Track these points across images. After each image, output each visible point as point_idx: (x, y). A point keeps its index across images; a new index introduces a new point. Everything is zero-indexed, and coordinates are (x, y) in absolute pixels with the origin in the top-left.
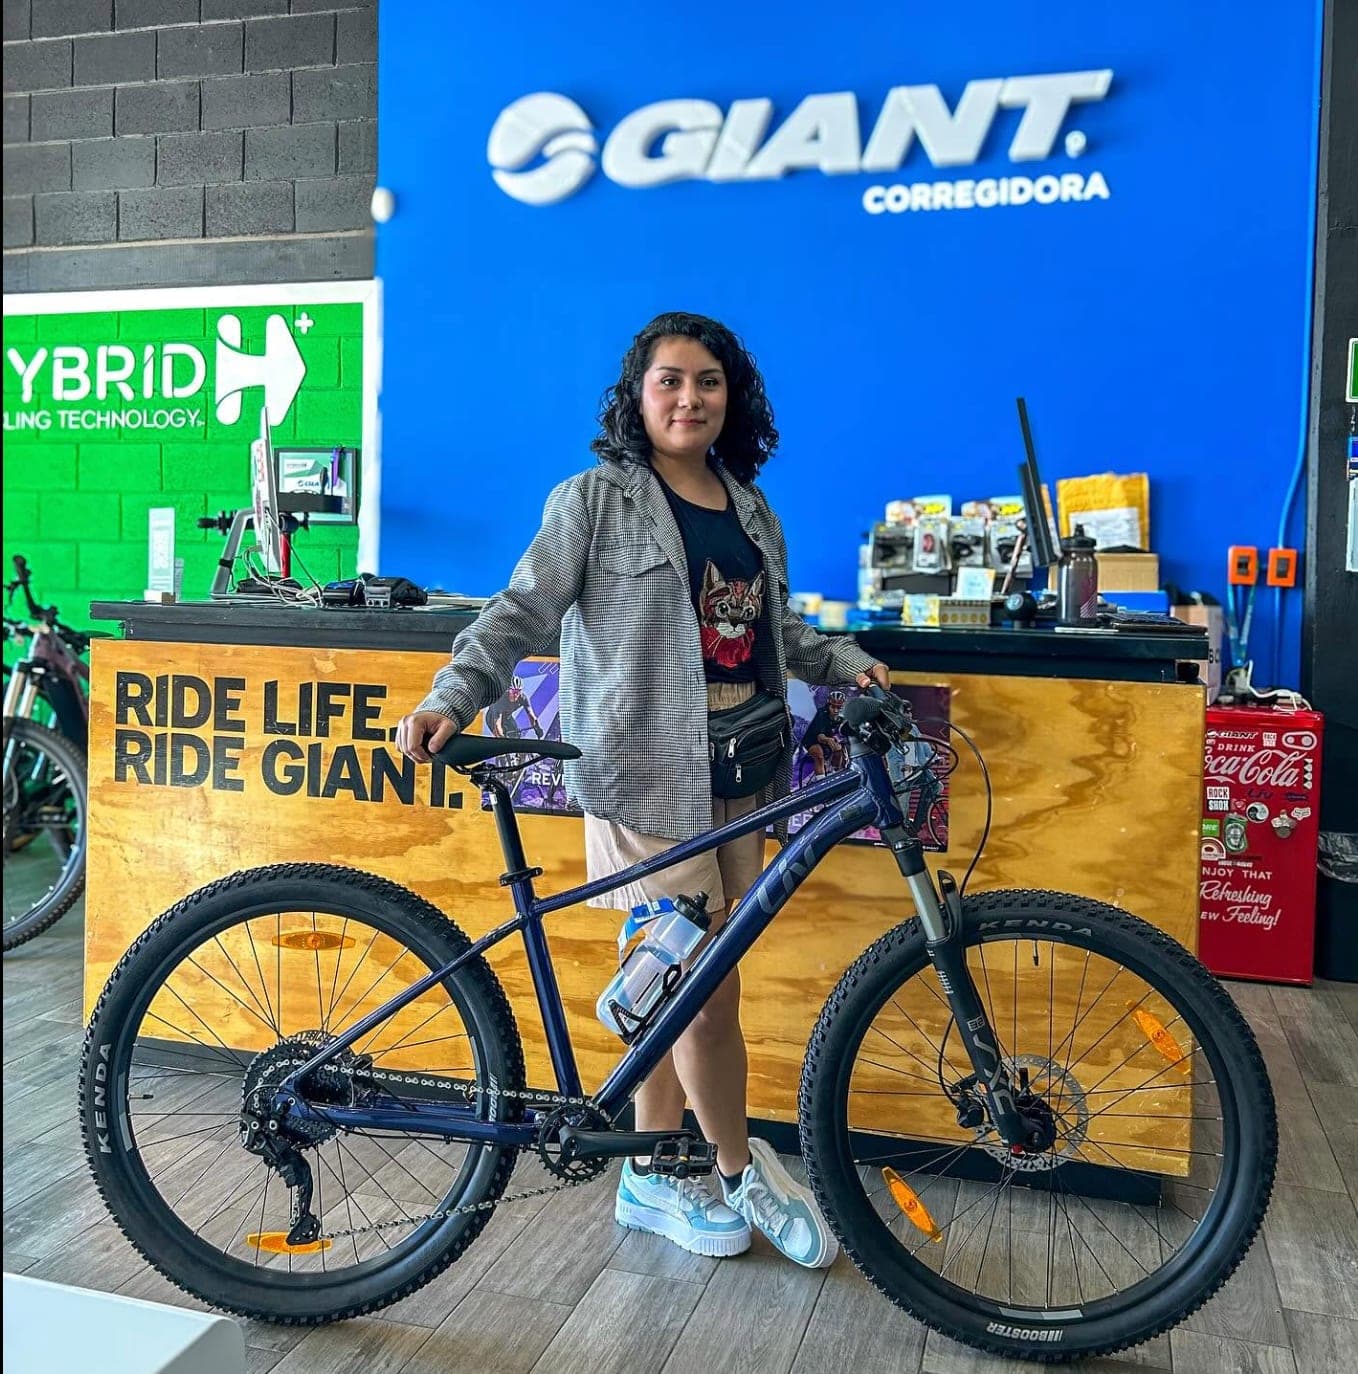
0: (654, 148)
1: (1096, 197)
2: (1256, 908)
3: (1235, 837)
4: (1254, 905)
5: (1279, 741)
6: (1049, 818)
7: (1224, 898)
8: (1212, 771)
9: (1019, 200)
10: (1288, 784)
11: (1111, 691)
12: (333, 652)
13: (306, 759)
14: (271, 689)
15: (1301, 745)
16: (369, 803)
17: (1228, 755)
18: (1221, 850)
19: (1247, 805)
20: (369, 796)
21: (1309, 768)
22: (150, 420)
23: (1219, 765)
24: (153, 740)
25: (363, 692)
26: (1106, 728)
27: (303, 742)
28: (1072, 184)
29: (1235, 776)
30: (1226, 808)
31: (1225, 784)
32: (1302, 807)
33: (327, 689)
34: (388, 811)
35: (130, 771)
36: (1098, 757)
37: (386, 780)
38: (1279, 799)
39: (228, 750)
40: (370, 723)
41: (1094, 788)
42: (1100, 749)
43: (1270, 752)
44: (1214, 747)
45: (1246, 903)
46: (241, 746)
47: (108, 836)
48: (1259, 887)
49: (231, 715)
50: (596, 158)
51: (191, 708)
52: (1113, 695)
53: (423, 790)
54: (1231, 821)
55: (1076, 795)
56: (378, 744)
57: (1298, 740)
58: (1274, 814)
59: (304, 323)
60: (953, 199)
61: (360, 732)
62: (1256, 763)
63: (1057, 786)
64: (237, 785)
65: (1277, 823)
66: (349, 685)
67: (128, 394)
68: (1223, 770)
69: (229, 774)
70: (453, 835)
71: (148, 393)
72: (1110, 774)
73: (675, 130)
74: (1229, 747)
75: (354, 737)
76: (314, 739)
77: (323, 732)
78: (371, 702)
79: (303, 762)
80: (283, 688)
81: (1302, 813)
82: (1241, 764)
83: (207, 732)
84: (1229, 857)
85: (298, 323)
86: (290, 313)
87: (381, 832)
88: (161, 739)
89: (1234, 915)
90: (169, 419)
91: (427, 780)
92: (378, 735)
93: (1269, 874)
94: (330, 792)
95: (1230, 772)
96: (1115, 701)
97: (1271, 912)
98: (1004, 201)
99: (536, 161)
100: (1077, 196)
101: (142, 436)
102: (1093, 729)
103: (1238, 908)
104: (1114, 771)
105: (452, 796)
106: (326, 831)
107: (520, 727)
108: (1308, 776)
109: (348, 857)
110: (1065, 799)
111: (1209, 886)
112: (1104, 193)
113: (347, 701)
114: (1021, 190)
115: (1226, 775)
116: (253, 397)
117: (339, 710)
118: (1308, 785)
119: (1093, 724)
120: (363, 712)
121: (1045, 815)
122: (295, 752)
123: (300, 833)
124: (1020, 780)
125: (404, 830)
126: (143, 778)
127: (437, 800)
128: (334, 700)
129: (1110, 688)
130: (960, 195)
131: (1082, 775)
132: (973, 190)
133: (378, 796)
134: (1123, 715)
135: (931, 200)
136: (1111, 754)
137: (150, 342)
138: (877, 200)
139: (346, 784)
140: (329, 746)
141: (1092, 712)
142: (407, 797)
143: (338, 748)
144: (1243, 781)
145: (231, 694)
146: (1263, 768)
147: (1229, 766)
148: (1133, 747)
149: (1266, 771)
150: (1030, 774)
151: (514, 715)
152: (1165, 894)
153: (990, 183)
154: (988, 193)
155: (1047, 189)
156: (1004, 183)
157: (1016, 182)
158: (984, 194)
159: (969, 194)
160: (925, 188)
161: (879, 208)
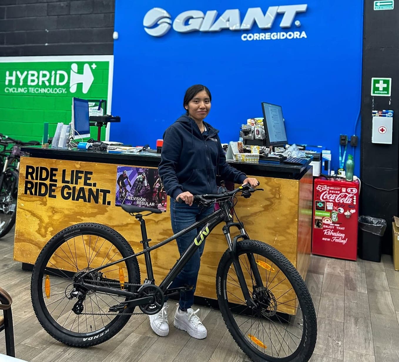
0: (186, 22)
1: (303, 37)
2: (340, 238)
3: (334, 217)
4: (340, 237)
5: (346, 191)
6: (259, 214)
7: (332, 235)
8: (328, 198)
9: (282, 38)
10: (349, 203)
12: (79, 162)
13: (72, 190)
14: (64, 171)
15: (352, 192)
16: (87, 203)
17: (333, 194)
18: (331, 221)
19: (338, 208)
20: (87, 201)
21: (355, 198)
22: (53, 91)
23: (330, 197)
24: (34, 183)
25: (87, 173)
26: (274, 190)
27: (71, 186)
28: (297, 34)
29: (334, 200)
30: (332, 209)
31: (332, 202)
32: (353, 209)
33: (78, 172)
34: (92, 206)
35: (28, 192)
36: (272, 198)
37: (92, 197)
38: (347, 207)
39: (53, 187)
40: (88, 182)
41: (271, 206)
42: (272, 196)
43: (344, 193)
44: (329, 191)
45: (337, 236)
46: (56, 186)
47: (22, 209)
48: (341, 232)
49: (54, 178)
50: (171, 25)
51: (44, 175)
52: (276, 182)
53: (101, 200)
54: (333, 213)
55: (266, 208)
56: (90, 187)
57: (352, 191)
58: (345, 211)
59: (94, 66)
60: (265, 38)
61: (86, 184)
62: (340, 196)
63: (261, 206)
64: (55, 197)
65: (346, 214)
66: (83, 171)
67: (47, 84)
68: (331, 198)
69: (53, 193)
70: (108, 212)
71: (52, 84)
72: (275, 203)
73: (192, 18)
74: (333, 192)
75: (84, 185)
76: (74, 185)
77: (76, 183)
78: (89, 176)
79: (71, 191)
80: (67, 171)
81: (353, 211)
82: (336, 196)
83: (48, 182)
84: (333, 223)
85: (92, 66)
86: (90, 63)
87: (91, 211)
88: (36, 183)
89: (334, 240)
90: (58, 91)
91: (102, 198)
92: (90, 185)
93: (344, 228)
94: (77, 200)
95: (333, 199)
96: (276, 183)
97: (344, 239)
98: (279, 38)
99: (155, 25)
100: (298, 37)
101: (51, 95)
102: (271, 191)
103: (335, 237)
104: (276, 202)
105: (108, 202)
106: (77, 210)
107: (126, 184)
108: (355, 201)
109: (81, 217)
110: (263, 209)
111: (327, 231)
112: (306, 37)
113: (83, 175)
114: (283, 35)
115: (332, 200)
116: (80, 86)
117: (80, 178)
118: (355, 203)
119: (271, 189)
120: (87, 179)
122: (69, 188)
123: (70, 210)
124: (252, 203)
125: (96, 210)
126: (31, 193)
127: (104, 203)
128: (80, 175)
129: (275, 180)
130: (267, 36)
131: (268, 203)
132: (270, 35)
133: (89, 201)
134: (278, 187)
135: (259, 38)
136: (275, 197)
137: (54, 70)
138: (245, 37)
139: (81, 198)
140: (78, 187)
141: (270, 186)
142: (97, 201)
143: (80, 188)
144: (337, 201)
145: (54, 172)
146: (342, 198)
147: (333, 197)
148: (281, 196)
149: (343, 199)
150: (254, 202)
151: (124, 181)
152: (289, 236)
153: (275, 34)
154: (275, 36)
155: (290, 35)
156: (279, 33)
157: (282, 33)
158: (273, 36)
159: (269, 36)
160: (258, 34)
161: (245, 39)
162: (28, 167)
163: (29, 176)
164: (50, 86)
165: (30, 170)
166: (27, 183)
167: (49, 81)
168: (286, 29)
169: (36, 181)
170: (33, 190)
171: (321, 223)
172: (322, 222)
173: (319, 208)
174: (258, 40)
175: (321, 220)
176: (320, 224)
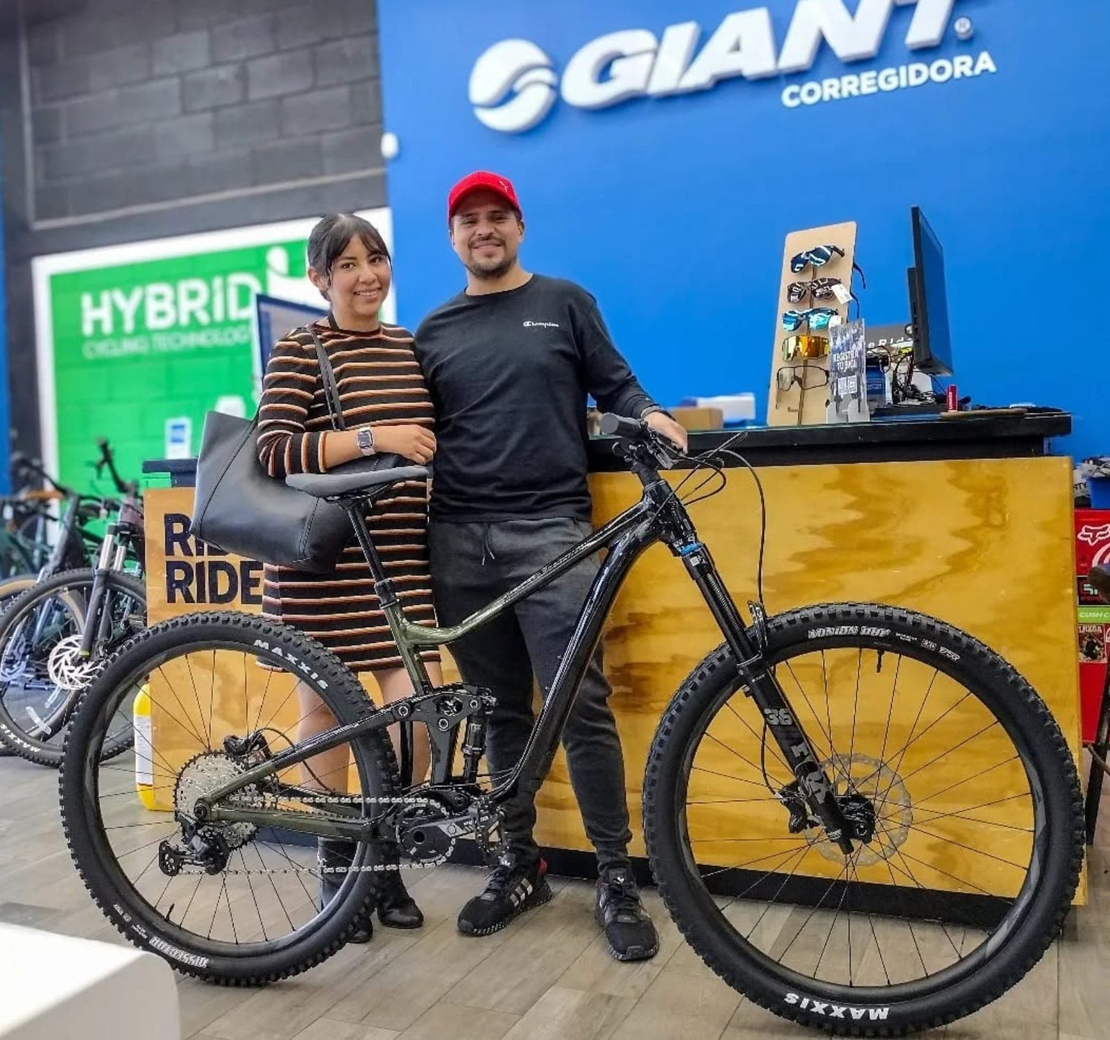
0: (604, 73)
1: (985, 71)
6: (934, 585)
9: (914, 82)
11: (984, 468)
24: (194, 567)
26: (981, 502)
28: (963, 63)
35: (179, 594)
36: (976, 528)
39: (251, 572)
41: (974, 556)
42: (977, 521)
50: (555, 88)
52: (986, 471)
55: (958, 564)
60: (859, 88)
63: (940, 557)
69: (253, 591)
72: (988, 543)
73: (620, 56)
83: (235, 558)
88: (200, 566)
96: (988, 477)
98: (903, 84)
99: (508, 96)
100: (968, 73)
102: (969, 503)
104: (991, 540)
110: (947, 568)
112: (992, 68)
114: (918, 73)
119: (970, 499)
121: (930, 584)
124: (907, 553)
126: (188, 598)
129: (983, 465)
130: (865, 83)
131: (962, 545)
132: (876, 78)
134: (996, 489)
135: (840, 91)
136: (987, 524)
138: (793, 96)
141: (967, 489)
148: (1007, 516)
150: (915, 548)
152: (1045, 647)
153: (890, 71)
154: (889, 79)
155: (941, 70)
156: (903, 70)
157: (914, 68)
158: (886, 80)
159: (873, 82)
160: (835, 82)
161: (795, 103)
162: (170, 519)
163: (177, 545)
164: (213, 324)
165: (178, 528)
166: (171, 567)
167: (209, 308)
168: (925, 52)
169: (199, 559)
170: (193, 588)
171: (1099, 646)
172: (1103, 641)
173: (1089, 598)
174: (838, 100)
175: (1101, 636)
176: (1097, 648)
